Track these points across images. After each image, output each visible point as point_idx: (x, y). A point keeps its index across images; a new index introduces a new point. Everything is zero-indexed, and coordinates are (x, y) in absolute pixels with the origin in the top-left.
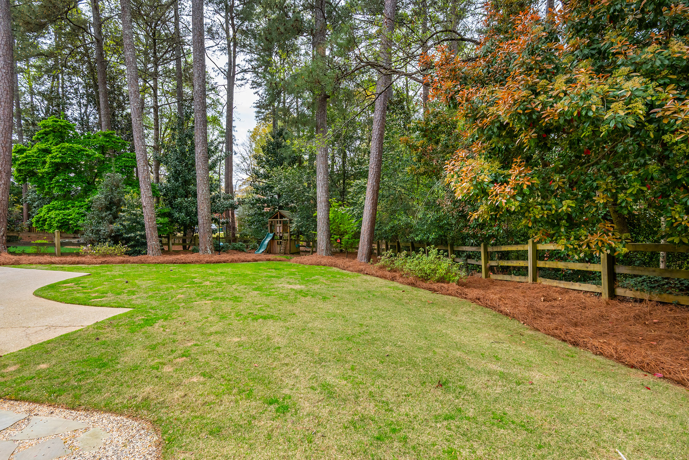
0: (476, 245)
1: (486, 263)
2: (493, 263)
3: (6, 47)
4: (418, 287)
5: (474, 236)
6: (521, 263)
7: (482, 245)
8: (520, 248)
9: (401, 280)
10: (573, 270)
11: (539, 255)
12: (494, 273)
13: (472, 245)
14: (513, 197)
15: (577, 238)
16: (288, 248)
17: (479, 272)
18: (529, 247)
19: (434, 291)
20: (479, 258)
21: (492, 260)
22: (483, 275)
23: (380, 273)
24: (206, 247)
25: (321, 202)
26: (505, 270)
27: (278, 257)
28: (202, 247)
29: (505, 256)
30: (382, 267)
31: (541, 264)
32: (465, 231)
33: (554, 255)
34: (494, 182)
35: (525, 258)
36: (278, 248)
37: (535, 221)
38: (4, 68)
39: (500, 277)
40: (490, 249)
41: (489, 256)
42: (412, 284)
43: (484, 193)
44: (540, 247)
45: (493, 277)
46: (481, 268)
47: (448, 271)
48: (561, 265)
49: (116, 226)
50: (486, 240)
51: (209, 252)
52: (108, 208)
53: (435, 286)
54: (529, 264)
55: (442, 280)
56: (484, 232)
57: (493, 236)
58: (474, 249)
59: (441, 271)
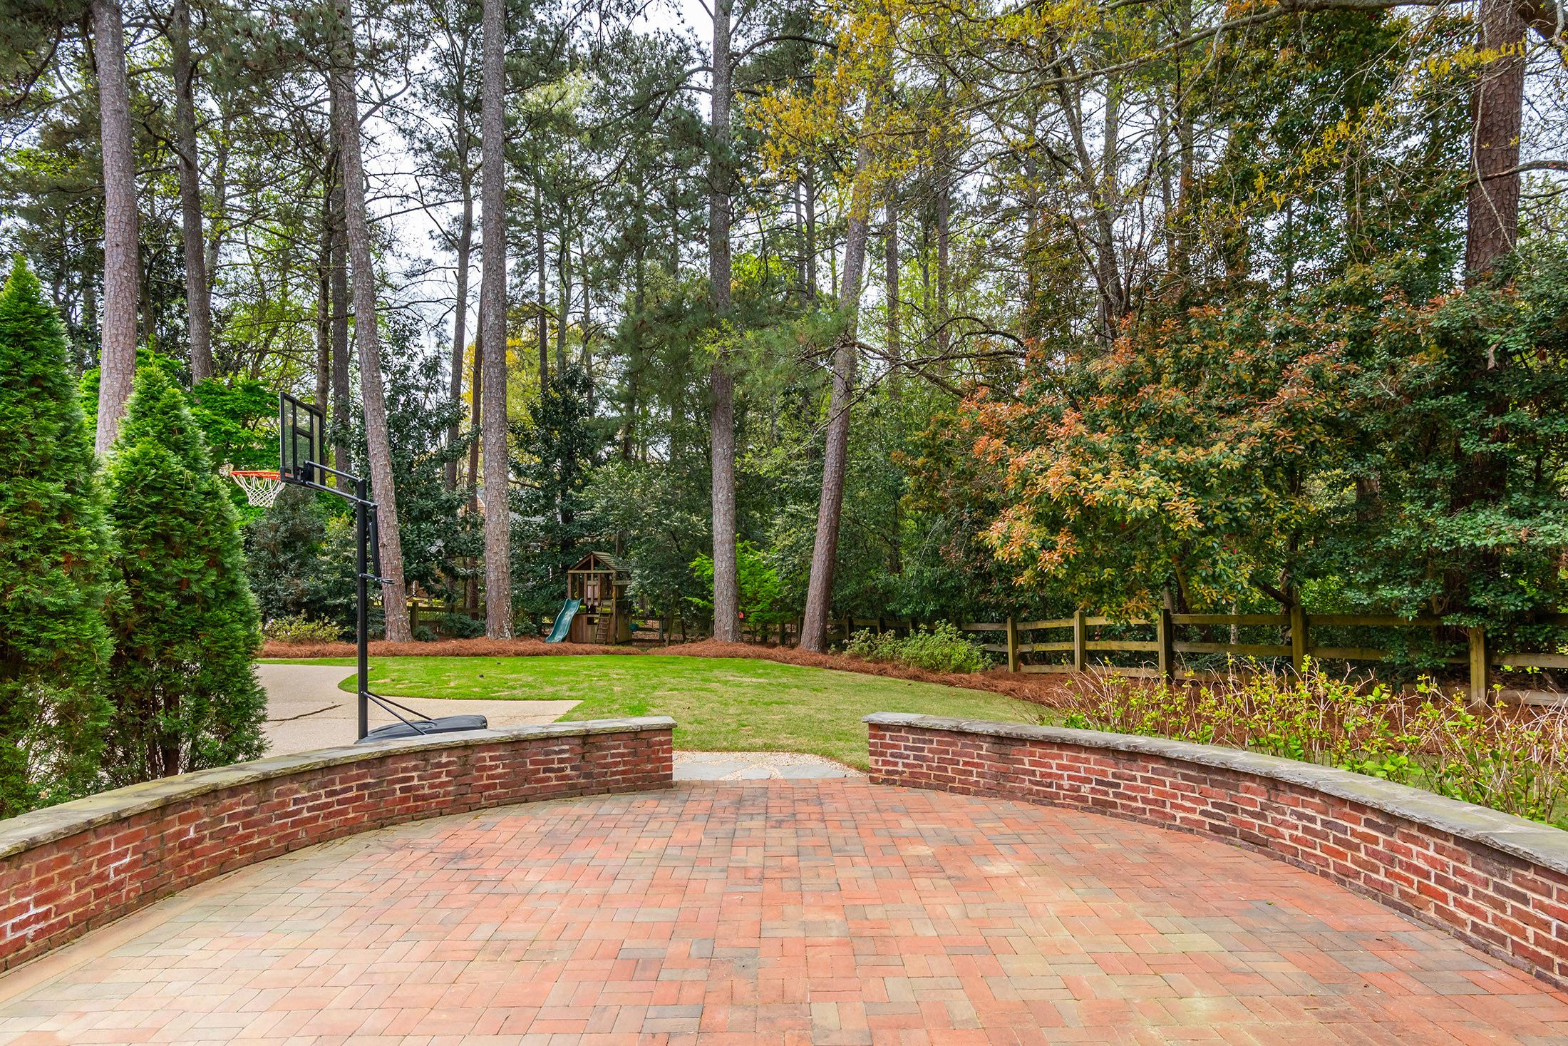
0: (999, 621)
1: (1015, 647)
2: (1025, 649)
3: (128, 228)
4: (927, 681)
5: (997, 606)
6: (1065, 646)
7: (1009, 620)
8: (1063, 623)
9: (895, 673)
10: (1130, 652)
11: (1088, 634)
12: (1026, 663)
13: (992, 622)
14: (1061, 564)
15: (1119, 605)
16: (612, 632)
17: (1003, 663)
18: (1075, 623)
19: (951, 684)
20: (1004, 642)
21: (1023, 643)
22: (1011, 667)
23: (855, 665)
24: (502, 626)
25: (722, 543)
26: (1044, 658)
27: (587, 647)
28: (491, 624)
29: (1042, 636)
30: (855, 657)
31: (1091, 646)
32: (983, 599)
33: (1107, 633)
34: (1043, 548)
35: (1069, 638)
36: (589, 631)
37: (1081, 589)
38: (124, 268)
39: (1035, 669)
40: (1020, 627)
41: (1020, 638)
42: (916, 678)
43: (1033, 559)
44: (1091, 622)
45: (1025, 669)
46: (1007, 658)
47: (968, 657)
48: (1115, 645)
49: (308, 583)
50: (1015, 611)
51: (508, 634)
52: (287, 545)
53: (951, 677)
54: (1076, 647)
55: (959, 669)
56: (1012, 600)
57: (1025, 606)
58: (995, 627)
59: (958, 658)
